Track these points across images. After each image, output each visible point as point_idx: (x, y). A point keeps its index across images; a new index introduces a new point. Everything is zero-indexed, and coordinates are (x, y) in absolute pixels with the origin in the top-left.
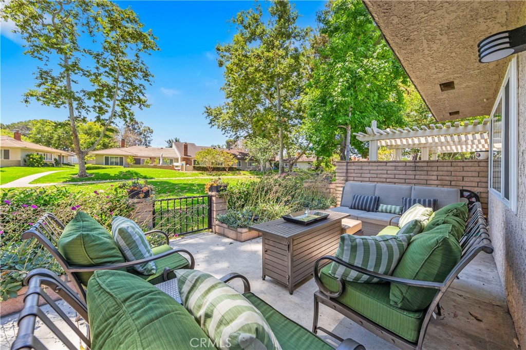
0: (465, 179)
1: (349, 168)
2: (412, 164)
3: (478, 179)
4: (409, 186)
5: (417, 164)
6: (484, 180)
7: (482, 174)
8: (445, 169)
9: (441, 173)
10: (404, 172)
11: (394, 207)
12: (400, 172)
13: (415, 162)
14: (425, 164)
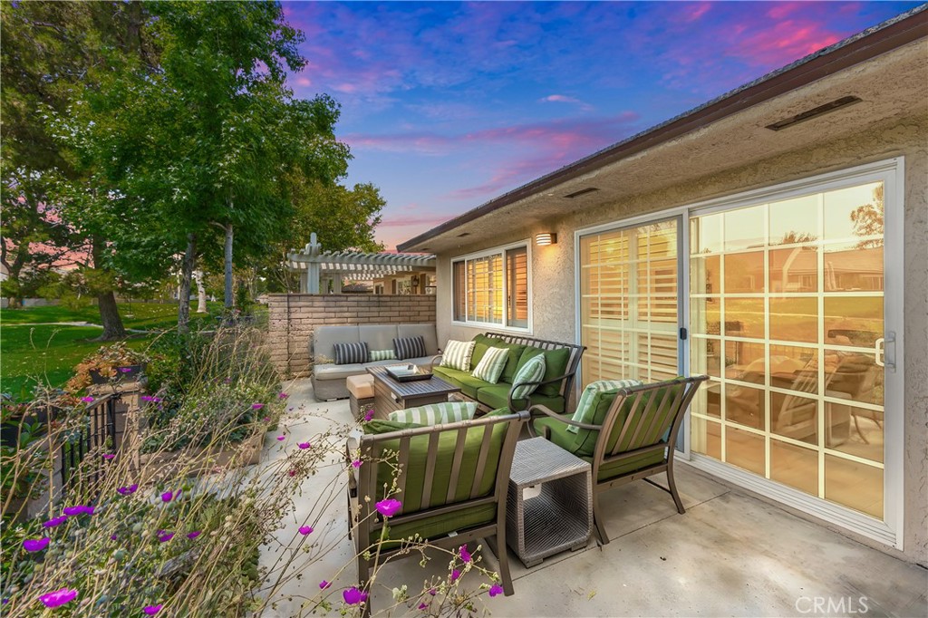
0: (421, 313)
1: (292, 304)
2: (376, 299)
3: (428, 313)
4: (394, 326)
5: (381, 299)
6: (433, 313)
7: (431, 308)
8: (406, 304)
9: (402, 309)
10: (367, 309)
11: (382, 352)
12: (363, 309)
13: (379, 296)
14: (388, 299)
